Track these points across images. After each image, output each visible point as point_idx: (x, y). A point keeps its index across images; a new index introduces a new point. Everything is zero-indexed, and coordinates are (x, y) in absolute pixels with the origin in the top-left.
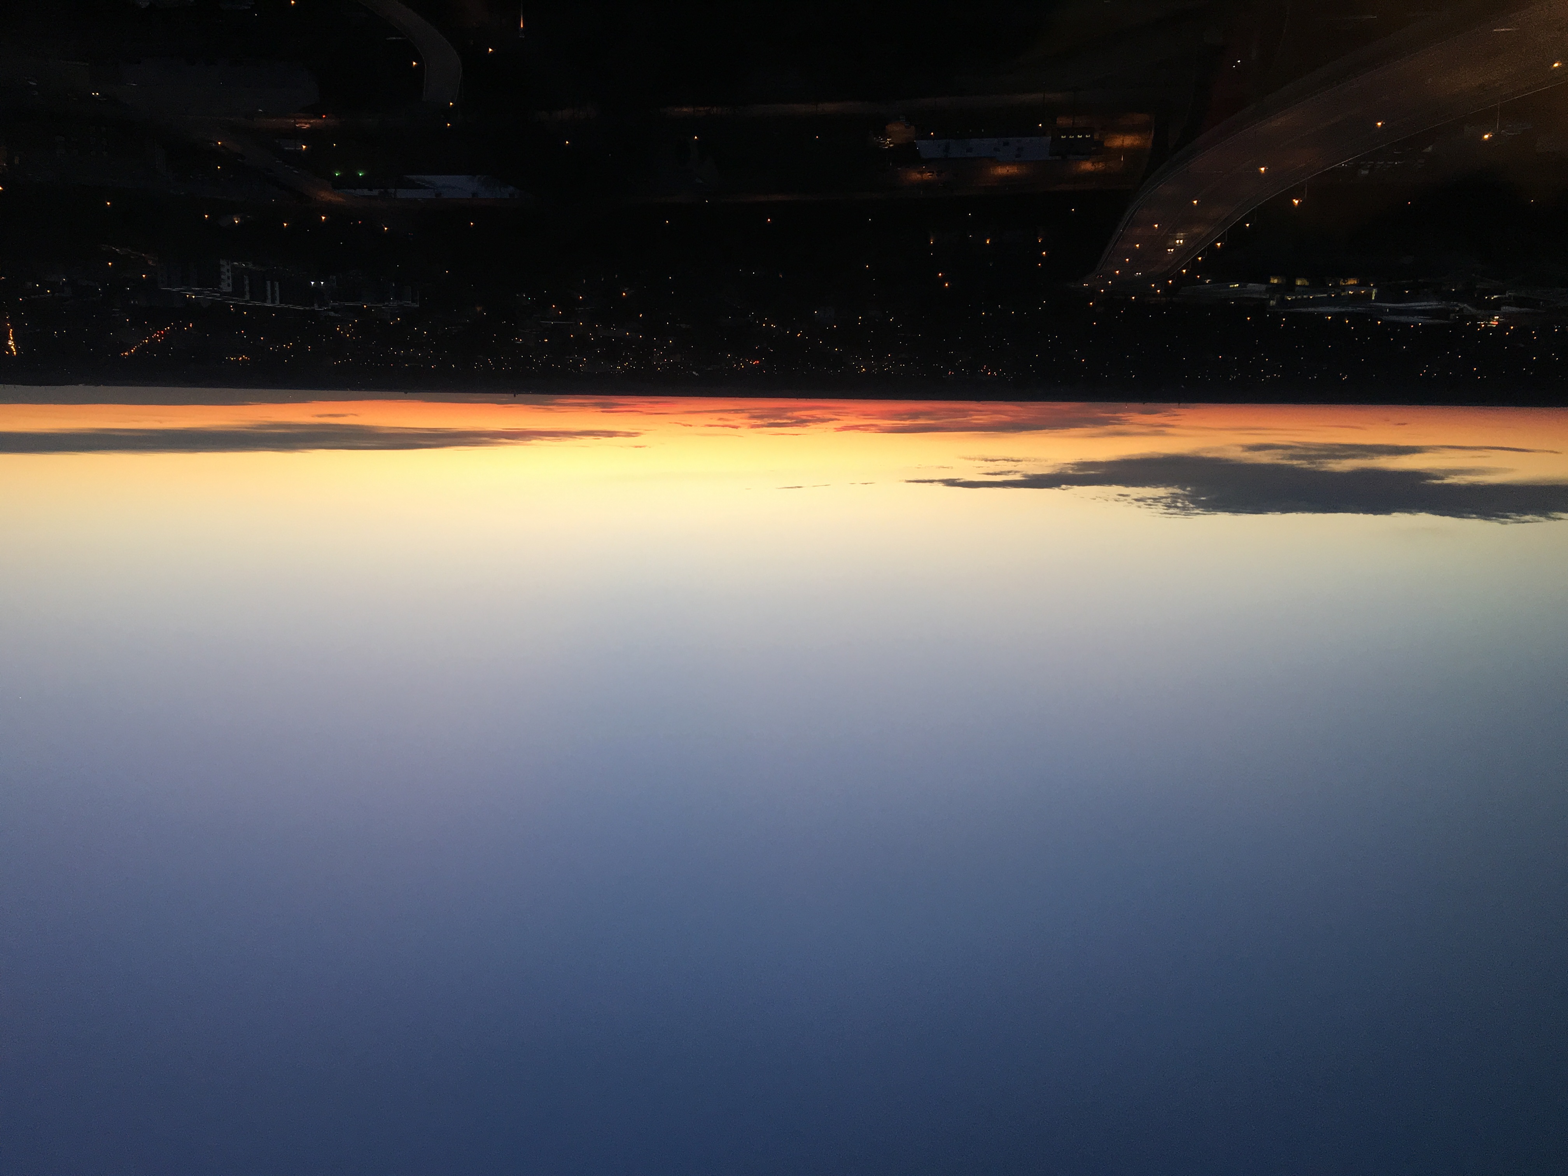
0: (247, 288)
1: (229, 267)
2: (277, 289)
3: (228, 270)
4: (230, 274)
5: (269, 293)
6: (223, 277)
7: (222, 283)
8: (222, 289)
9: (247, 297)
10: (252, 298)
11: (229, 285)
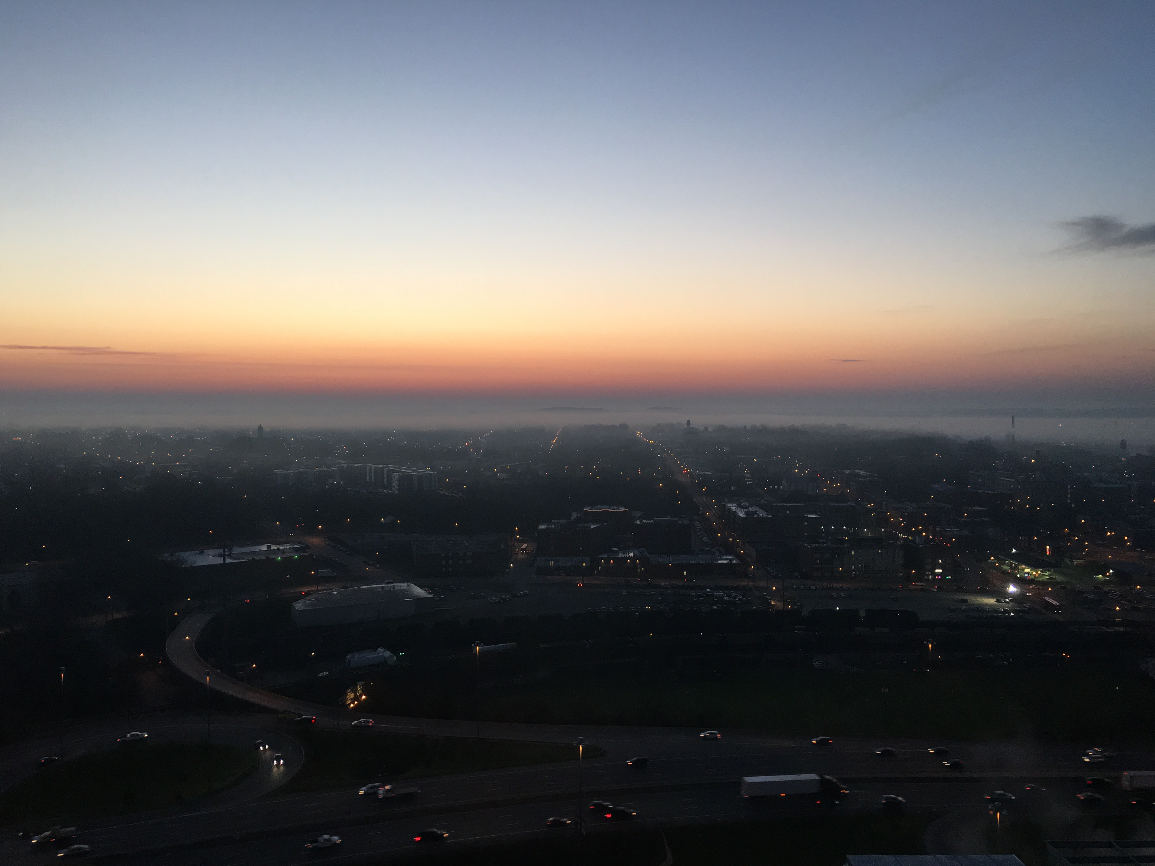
0: (385, 476)
1: (393, 489)
2: (368, 477)
3: (394, 487)
4: (393, 484)
5: (373, 474)
6: (397, 482)
7: (398, 478)
8: (399, 474)
9: (385, 470)
10: (383, 469)
11: (394, 478)
